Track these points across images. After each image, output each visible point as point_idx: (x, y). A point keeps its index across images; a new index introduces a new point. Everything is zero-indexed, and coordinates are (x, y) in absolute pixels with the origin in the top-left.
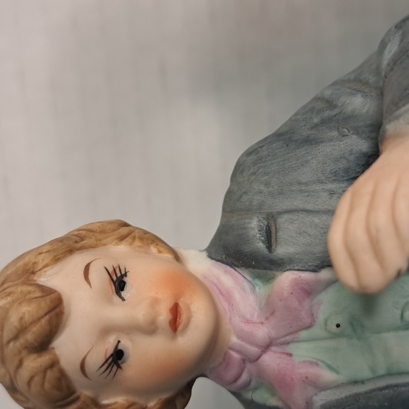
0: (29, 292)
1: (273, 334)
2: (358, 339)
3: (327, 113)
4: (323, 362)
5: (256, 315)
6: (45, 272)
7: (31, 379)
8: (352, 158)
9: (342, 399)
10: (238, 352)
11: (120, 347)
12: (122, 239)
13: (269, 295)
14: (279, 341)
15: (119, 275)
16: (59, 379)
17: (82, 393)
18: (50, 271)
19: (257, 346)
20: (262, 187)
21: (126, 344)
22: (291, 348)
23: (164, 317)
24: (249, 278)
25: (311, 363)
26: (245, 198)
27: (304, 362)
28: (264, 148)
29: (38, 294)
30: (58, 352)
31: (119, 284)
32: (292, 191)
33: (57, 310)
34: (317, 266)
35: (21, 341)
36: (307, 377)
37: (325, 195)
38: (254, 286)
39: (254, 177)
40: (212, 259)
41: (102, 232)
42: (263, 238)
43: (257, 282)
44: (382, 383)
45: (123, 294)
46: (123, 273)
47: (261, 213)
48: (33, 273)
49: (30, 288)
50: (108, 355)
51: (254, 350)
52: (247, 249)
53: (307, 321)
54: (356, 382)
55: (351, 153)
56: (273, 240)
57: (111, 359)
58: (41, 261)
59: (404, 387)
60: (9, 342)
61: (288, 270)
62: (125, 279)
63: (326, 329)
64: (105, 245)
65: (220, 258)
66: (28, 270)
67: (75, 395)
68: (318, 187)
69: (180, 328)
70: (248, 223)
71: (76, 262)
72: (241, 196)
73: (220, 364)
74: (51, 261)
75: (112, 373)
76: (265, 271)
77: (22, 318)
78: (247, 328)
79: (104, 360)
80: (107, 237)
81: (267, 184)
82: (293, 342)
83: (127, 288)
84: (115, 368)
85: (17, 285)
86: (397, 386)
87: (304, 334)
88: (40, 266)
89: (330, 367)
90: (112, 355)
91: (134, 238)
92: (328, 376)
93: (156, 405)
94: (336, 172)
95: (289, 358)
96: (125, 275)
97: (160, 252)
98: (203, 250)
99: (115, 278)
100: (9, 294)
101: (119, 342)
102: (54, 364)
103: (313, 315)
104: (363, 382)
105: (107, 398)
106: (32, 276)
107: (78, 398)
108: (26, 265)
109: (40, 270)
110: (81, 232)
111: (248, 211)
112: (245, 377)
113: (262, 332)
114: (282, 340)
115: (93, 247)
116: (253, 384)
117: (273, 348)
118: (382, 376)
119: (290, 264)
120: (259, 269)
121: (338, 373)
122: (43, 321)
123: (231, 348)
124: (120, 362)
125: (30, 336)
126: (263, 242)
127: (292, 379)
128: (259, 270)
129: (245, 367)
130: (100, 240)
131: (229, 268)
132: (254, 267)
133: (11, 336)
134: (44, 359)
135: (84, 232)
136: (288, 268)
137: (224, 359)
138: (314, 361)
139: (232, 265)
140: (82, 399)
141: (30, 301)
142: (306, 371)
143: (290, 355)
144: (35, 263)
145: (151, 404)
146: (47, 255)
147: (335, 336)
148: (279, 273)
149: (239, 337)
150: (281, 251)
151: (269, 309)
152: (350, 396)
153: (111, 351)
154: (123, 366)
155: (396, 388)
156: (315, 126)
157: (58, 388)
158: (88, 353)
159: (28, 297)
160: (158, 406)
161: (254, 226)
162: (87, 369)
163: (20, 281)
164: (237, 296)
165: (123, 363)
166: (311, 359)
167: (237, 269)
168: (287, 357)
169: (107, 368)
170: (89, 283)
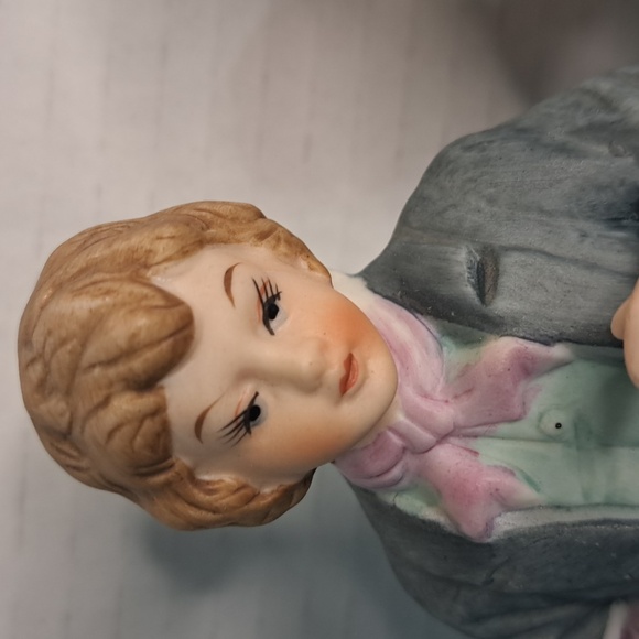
0: (145, 297)
1: (461, 419)
2: (579, 448)
3: (601, 116)
4: (522, 471)
5: (439, 388)
6: (166, 268)
7: (118, 427)
8: (622, 190)
9: (538, 527)
10: (401, 435)
11: (257, 403)
12: (262, 236)
13: (468, 365)
14: (463, 431)
15: (270, 295)
16: (158, 435)
17: (178, 459)
18: (173, 268)
19: (433, 432)
20: (483, 204)
21: (266, 399)
22: (477, 444)
23: (335, 371)
24: (435, 333)
25: (505, 470)
26: (451, 214)
27: (496, 467)
28: (495, 145)
29: (159, 302)
30: (168, 393)
31: (270, 309)
32: (529, 219)
33: (186, 332)
34: (552, 338)
35: (121, 369)
36: (497, 490)
37: (574, 236)
38: (441, 346)
39: (473, 186)
40: (376, 292)
41: (234, 220)
42: (472, 280)
43: (447, 341)
44: (597, 515)
45: (273, 324)
46: (275, 293)
47: (473, 242)
48: (147, 266)
49: (145, 291)
50: (240, 411)
51: (426, 437)
52: (444, 291)
53: (517, 410)
54: (558, 507)
55: (622, 183)
56: (487, 286)
57: (242, 418)
58: (161, 250)
59: (629, 525)
60: (93, 366)
61: (507, 335)
62: (278, 303)
63: (538, 427)
64: (239, 242)
65: (390, 295)
66: (138, 260)
67: (169, 461)
68: (564, 222)
69: (350, 391)
70: (453, 253)
71: (210, 263)
72: (445, 210)
73: (366, 447)
74: (177, 253)
75: (236, 439)
76: (470, 329)
77: (134, 336)
78: (425, 405)
79: (233, 418)
80: (242, 231)
81: (491, 201)
82: (484, 436)
83: (279, 316)
84: (244, 430)
85: (120, 280)
86: (619, 522)
87: (504, 428)
88: (158, 258)
89: (530, 481)
90: (245, 412)
91: (278, 240)
92: (526, 493)
93: (273, 492)
94: (594, 206)
95: (473, 458)
96: (277, 296)
97: (311, 268)
98: (355, 276)
99: (264, 299)
100: (108, 292)
101: (257, 394)
102: (159, 410)
103: (524, 404)
104: (568, 508)
105: (207, 473)
106: (142, 271)
107: (172, 466)
108: (133, 251)
109: (158, 264)
110: (204, 213)
111: (454, 234)
112: (396, 472)
113: (445, 414)
114: (470, 431)
115: (225, 243)
116: (404, 483)
117: (451, 439)
118: (597, 505)
119: (512, 326)
120: (460, 323)
121: (538, 490)
122: (165, 346)
123: (391, 429)
124: (252, 423)
125: (138, 364)
126: (473, 286)
127: (477, 488)
128: (460, 327)
129: (401, 458)
130: (234, 233)
131: (405, 312)
132: (451, 320)
133: (103, 357)
134: (146, 401)
135: (209, 216)
136: (509, 332)
137: (374, 443)
138: (509, 468)
139: (411, 309)
140: (177, 468)
141: (150, 309)
142: (498, 480)
143: (476, 453)
144: (150, 251)
145: (267, 490)
146: (171, 243)
147: (548, 439)
148: (493, 337)
149: (409, 415)
150: (502, 305)
151: (464, 385)
152: (550, 525)
153: (244, 406)
154: (254, 430)
155: (616, 526)
156: (578, 132)
157: (152, 447)
158: (215, 403)
159: (144, 303)
160: (275, 495)
161: (461, 259)
162: (206, 428)
163: (124, 275)
164: (417, 355)
165: (255, 425)
166: (504, 465)
167: (419, 316)
168: (469, 455)
169: (233, 430)
170: (231, 299)
